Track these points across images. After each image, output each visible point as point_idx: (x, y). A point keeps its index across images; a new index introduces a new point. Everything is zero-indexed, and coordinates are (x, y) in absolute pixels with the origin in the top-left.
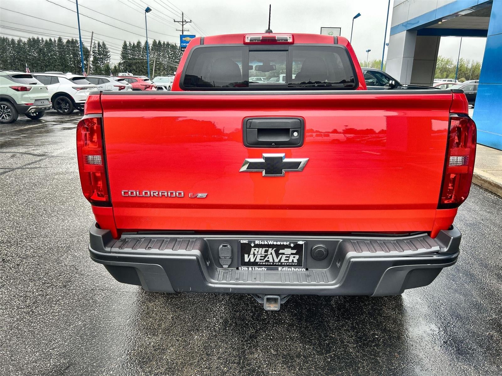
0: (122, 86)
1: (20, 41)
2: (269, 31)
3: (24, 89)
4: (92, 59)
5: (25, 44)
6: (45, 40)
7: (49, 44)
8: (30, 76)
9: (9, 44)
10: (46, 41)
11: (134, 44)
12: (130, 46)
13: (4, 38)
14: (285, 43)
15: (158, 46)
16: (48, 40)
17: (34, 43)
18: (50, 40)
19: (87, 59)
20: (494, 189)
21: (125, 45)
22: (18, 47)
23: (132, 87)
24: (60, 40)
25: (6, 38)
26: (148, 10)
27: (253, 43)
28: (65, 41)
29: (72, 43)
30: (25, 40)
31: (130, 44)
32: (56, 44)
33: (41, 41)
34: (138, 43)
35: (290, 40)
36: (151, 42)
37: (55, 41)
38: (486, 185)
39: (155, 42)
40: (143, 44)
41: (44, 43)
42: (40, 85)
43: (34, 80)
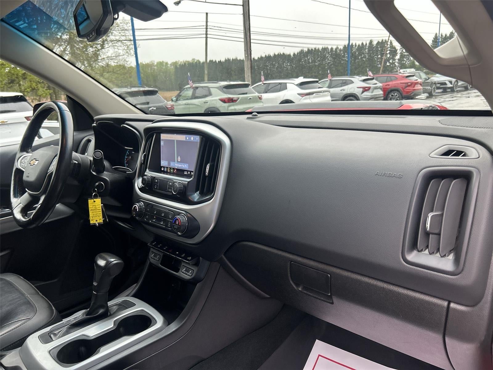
0: (366, 87)
1: (337, 48)
3: (231, 100)
5: (340, 50)
6: (357, 45)
7: (361, 48)
9: (329, 52)
10: (359, 45)
11: (446, 35)
12: (441, 37)
13: (325, 47)
16: (360, 44)
17: (348, 48)
18: (362, 44)
21: (436, 37)
22: (335, 54)
23: (382, 87)
24: (371, 42)
25: (327, 47)
28: (375, 43)
29: (381, 44)
30: (341, 47)
31: (442, 35)
32: (367, 47)
33: (354, 46)
34: (451, 33)
37: (366, 44)
41: (356, 47)
42: (253, 94)
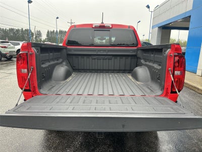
1: (6, 29)
2: (102, 23)
3: (5, 47)
4: (34, 37)
7: (18, 30)
8: (8, 42)
9: (1, 30)
11: (52, 31)
14: (109, 27)
15: (61, 32)
17: (12, 30)
19: (33, 37)
20: (194, 89)
21: (48, 31)
22: (4, 31)
24: (22, 29)
26: (57, 18)
27: (96, 27)
28: (24, 29)
29: (27, 30)
30: (8, 29)
31: (50, 31)
32: (21, 31)
33: (14, 29)
35: (111, 27)
36: (58, 30)
37: (20, 29)
38: (190, 87)
39: (60, 31)
40: (55, 31)
42: (12, 46)
43: (9, 44)
